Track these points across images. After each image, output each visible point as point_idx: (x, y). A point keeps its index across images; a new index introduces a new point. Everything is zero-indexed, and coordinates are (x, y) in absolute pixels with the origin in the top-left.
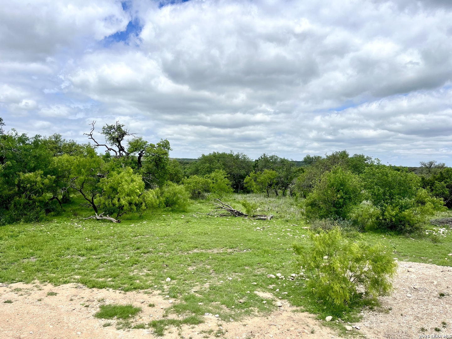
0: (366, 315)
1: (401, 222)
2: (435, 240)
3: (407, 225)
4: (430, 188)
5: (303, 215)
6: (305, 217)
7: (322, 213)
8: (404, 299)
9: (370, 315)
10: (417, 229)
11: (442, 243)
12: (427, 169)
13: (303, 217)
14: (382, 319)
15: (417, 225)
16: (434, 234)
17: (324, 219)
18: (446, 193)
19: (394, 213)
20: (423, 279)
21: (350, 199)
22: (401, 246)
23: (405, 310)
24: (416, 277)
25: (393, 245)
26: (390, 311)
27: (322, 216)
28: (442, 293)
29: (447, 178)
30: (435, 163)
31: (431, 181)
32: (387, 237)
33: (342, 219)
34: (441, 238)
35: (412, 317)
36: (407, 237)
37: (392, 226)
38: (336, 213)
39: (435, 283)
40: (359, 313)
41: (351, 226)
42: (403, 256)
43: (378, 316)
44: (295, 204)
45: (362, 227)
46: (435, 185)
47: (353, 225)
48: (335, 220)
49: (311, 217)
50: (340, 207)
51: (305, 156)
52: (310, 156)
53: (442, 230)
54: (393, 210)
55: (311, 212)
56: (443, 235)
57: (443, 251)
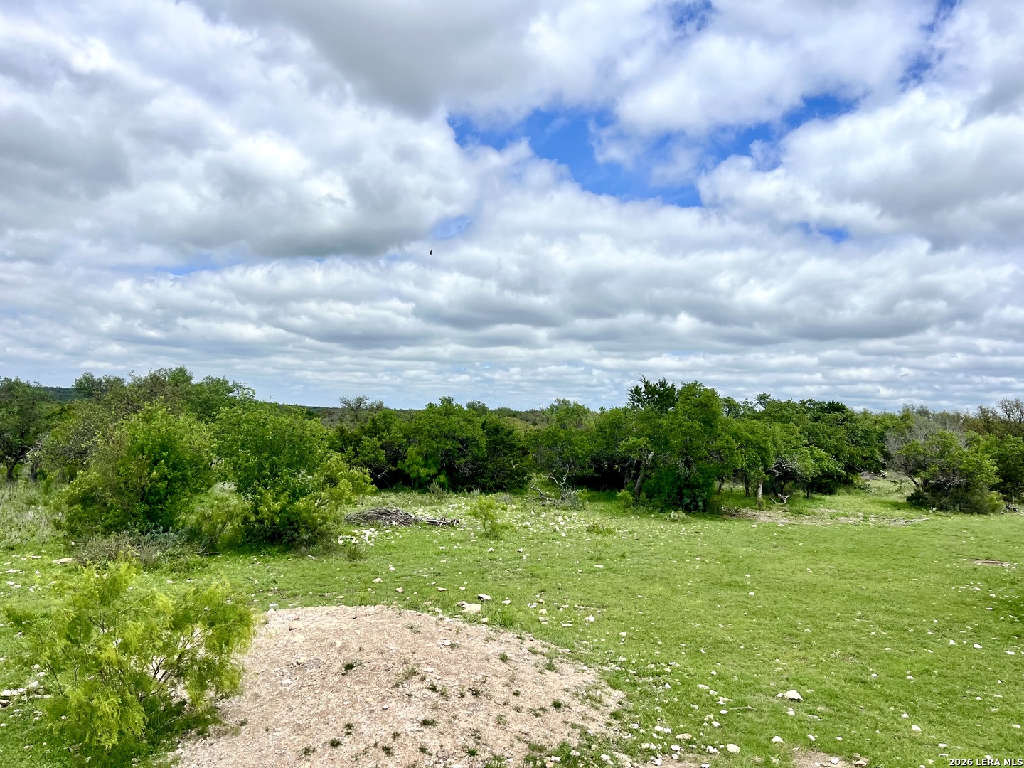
0: (188, 752)
1: (291, 524)
2: (354, 555)
3: (303, 530)
4: (354, 450)
5: (58, 530)
6: (65, 533)
7: (110, 518)
8: (276, 693)
9: (197, 748)
10: (322, 535)
11: (364, 559)
12: (353, 413)
13: (61, 534)
14: (225, 750)
15: (323, 528)
16: (353, 542)
17: (114, 534)
18: (381, 458)
19: (277, 506)
20: (317, 640)
21: (184, 479)
22: (288, 575)
23: (275, 717)
24: (304, 639)
25: (273, 576)
26: (243, 728)
27: (110, 526)
28: (350, 662)
29: (383, 431)
30: (367, 401)
31: (356, 436)
32: (261, 560)
33: (161, 529)
34: (364, 549)
35: (288, 730)
36: (303, 555)
37: (274, 533)
38: (149, 517)
39: (339, 643)
40: (173, 750)
41: (183, 544)
42: (289, 597)
43: (215, 746)
44: (41, 501)
45: (210, 543)
46: (362, 443)
47: (189, 541)
48: (143, 533)
49: (81, 533)
50: (160, 502)
51: (79, 376)
52: (92, 376)
53: (369, 532)
54: (275, 500)
55: (80, 519)
56: (369, 542)
57: (366, 575)
